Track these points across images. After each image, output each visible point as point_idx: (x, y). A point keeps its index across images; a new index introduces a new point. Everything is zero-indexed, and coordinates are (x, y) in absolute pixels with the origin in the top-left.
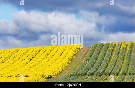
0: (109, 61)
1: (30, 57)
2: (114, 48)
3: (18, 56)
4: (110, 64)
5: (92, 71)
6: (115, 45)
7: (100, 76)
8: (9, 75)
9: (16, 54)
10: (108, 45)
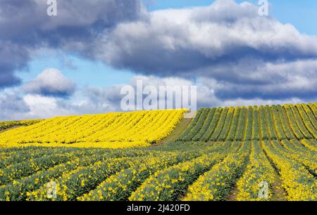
0: (216, 126)
1: (134, 121)
2: (221, 112)
3: (122, 120)
4: (216, 129)
5: (198, 136)
6: (222, 110)
7: (206, 141)
8: (112, 139)
9: (119, 118)
10: (215, 109)
